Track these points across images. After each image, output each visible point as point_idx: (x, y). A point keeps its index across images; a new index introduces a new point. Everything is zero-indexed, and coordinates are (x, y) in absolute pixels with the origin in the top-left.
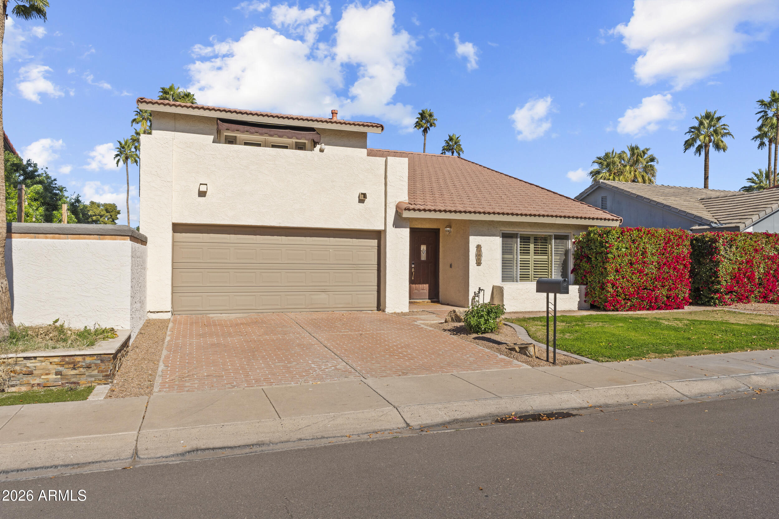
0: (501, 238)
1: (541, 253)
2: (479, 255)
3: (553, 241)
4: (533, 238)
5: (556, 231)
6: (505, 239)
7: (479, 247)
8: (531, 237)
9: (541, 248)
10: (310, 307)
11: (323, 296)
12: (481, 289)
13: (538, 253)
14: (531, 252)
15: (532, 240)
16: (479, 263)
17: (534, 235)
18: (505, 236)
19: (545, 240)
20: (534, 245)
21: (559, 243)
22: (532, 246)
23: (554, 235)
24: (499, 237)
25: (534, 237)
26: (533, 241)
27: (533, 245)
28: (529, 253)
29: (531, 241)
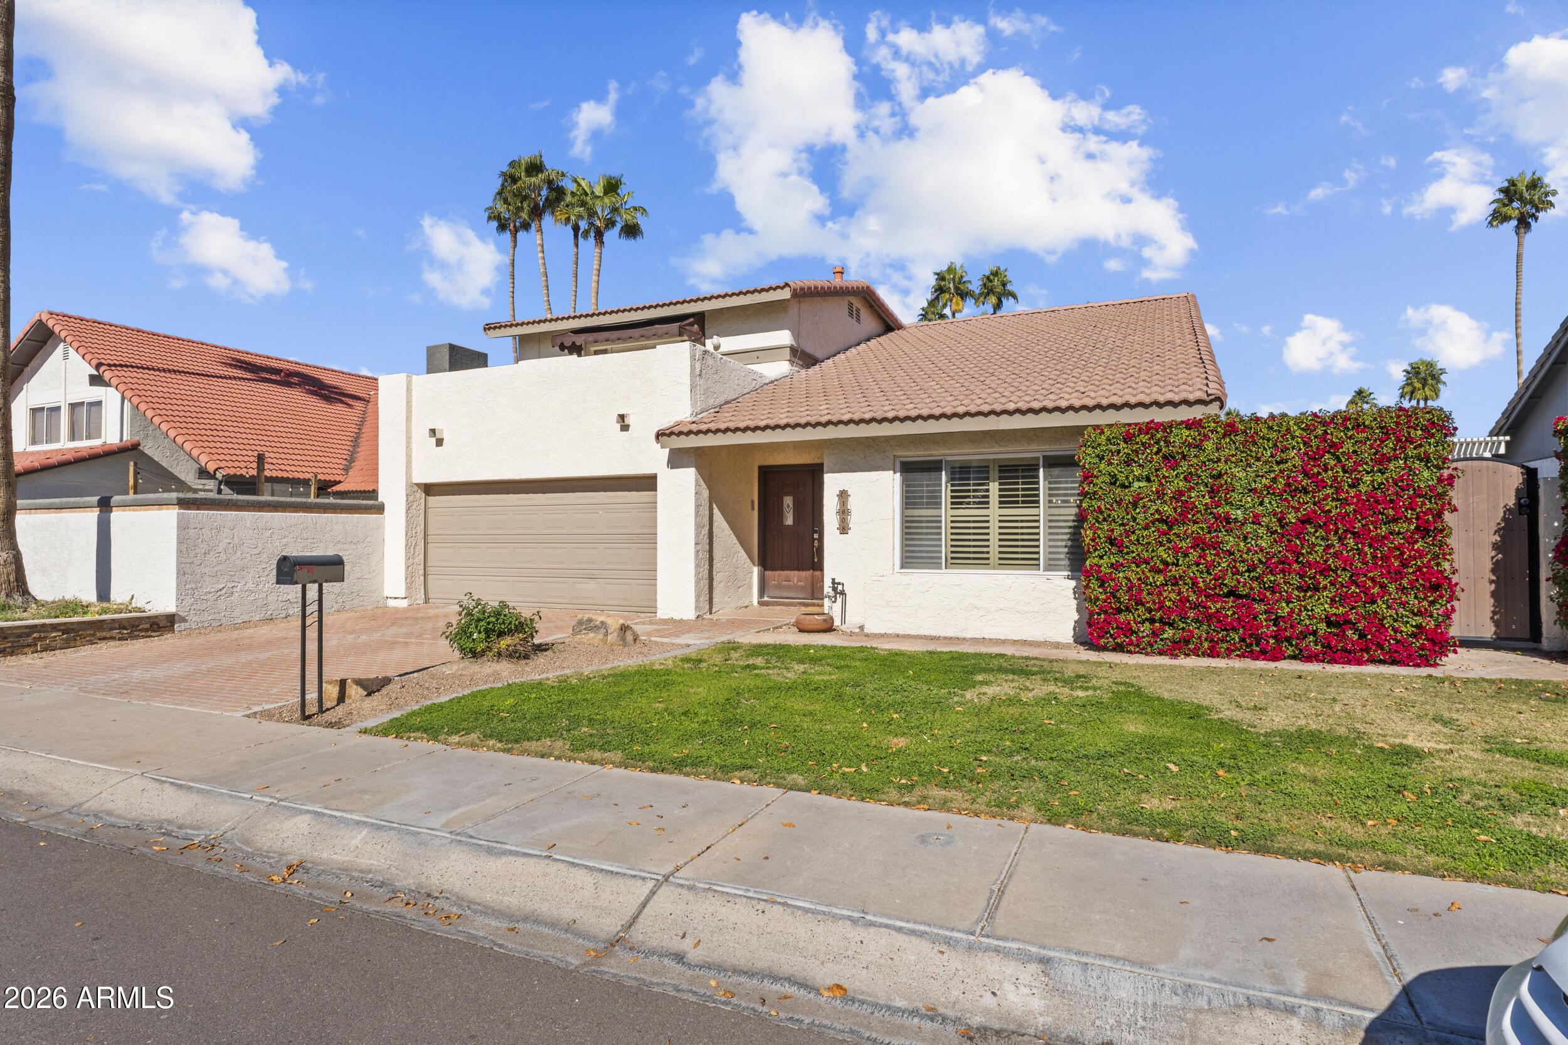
0: (898, 474)
1: (1023, 502)
2: (843, 512)
3: (1041, 470)
4: (997, 468)
5: (1047, 447)
6: (911, 475)
7: (843, 495)
8: (991, 467)
9: (1023, 490)
10: (575, 601)
11: (591, 585)
12: (836, 581)
13: (1017, 502)
14: (991, 500)
15: (994, 473)
16: (844, 529)
17: (999, 459)
18: (908, 468)
19: (1028, 470)
20: (1000, 484)
21: (1058, 477)
22: (994, 487)
23: (1044, 457)
24: (892, 472)
25: (1000, 466)
26: (997, 475)
27: (997, 484)
28: (988, 503)
29: (991, 475)
